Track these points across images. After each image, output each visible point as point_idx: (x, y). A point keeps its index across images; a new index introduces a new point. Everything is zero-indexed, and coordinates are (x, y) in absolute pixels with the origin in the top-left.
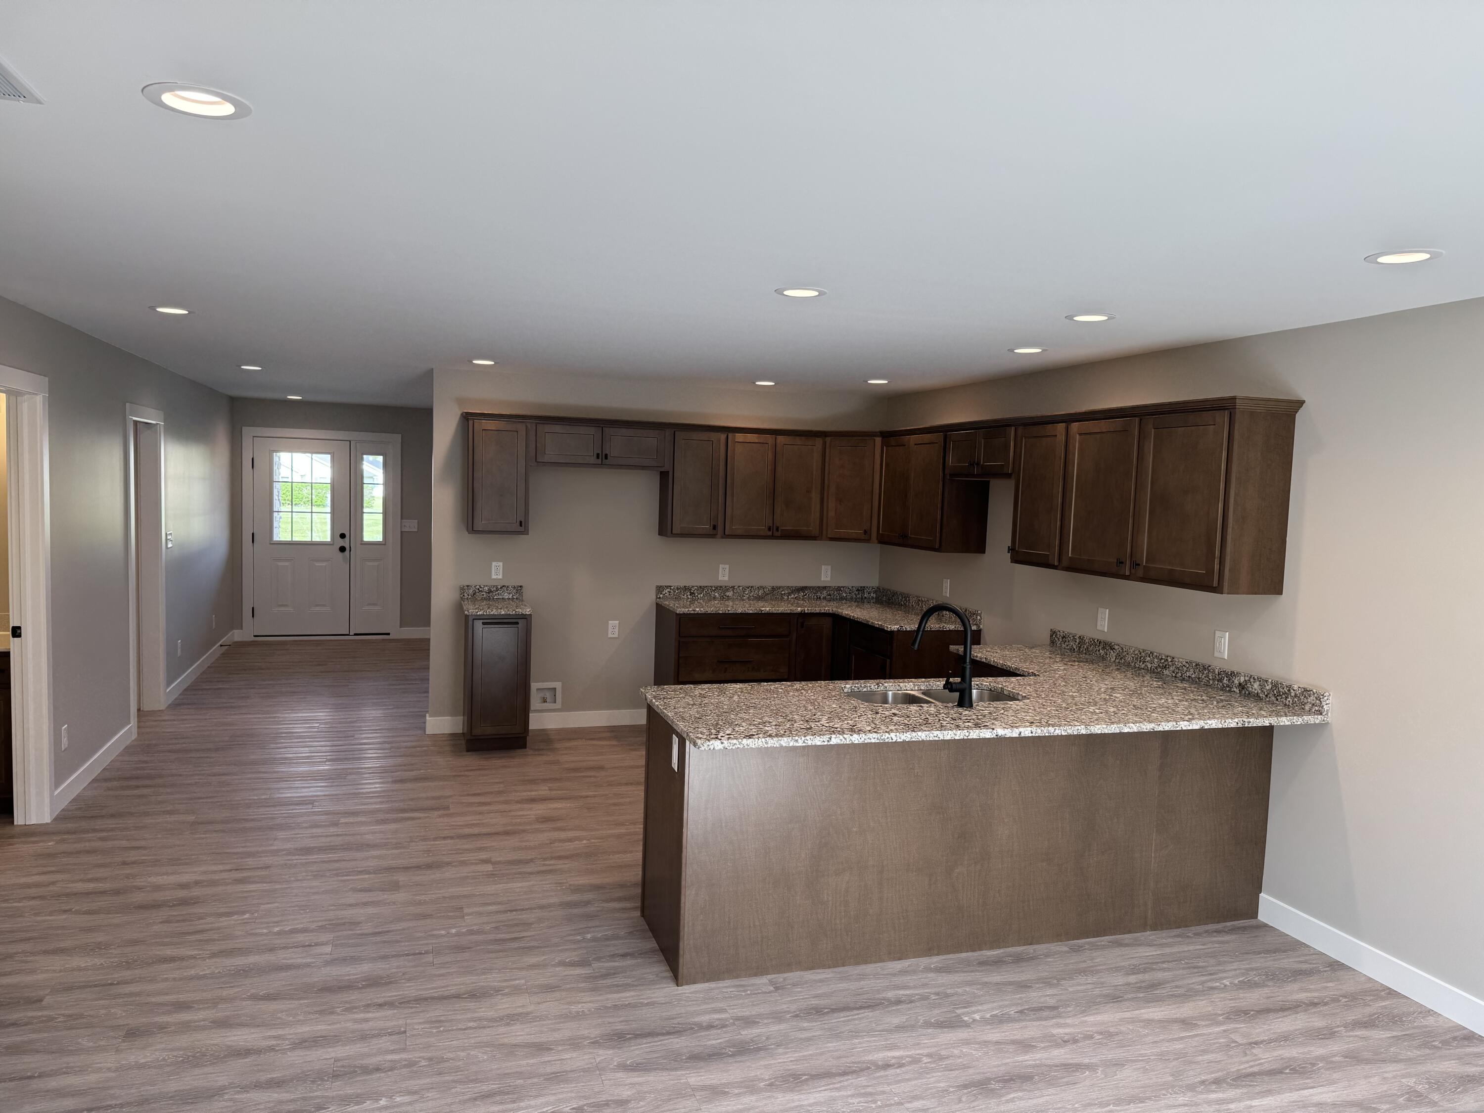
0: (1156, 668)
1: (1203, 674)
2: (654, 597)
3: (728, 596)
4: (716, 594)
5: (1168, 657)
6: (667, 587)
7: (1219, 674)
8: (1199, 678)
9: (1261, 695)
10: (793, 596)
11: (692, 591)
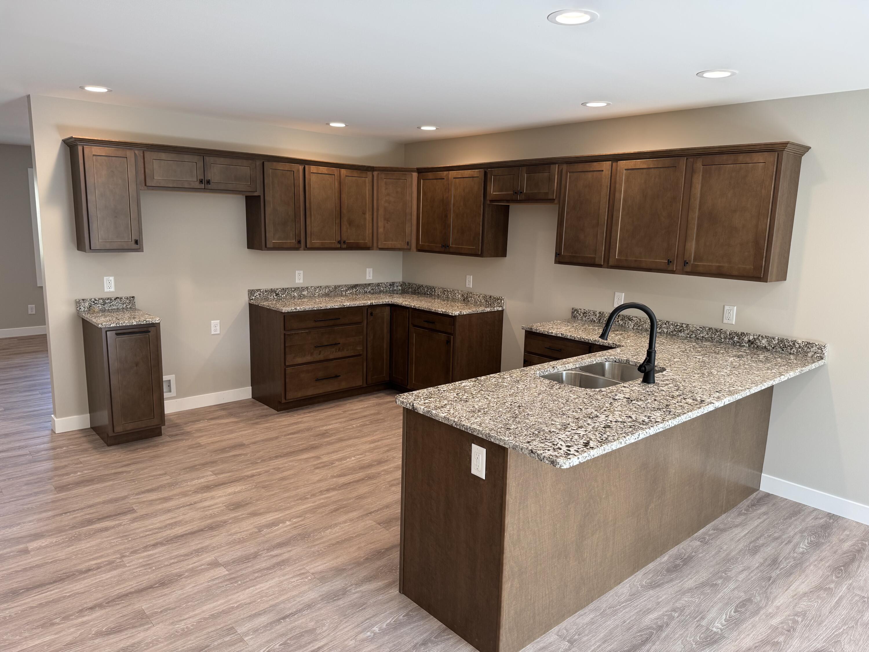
0: (672, 332)
1: (716, 335)
2: (247, 299)
3: (304, 295)
4: (295, 294)
5: (683, 324)
6: (258, 290)
7: (730, 335)
8: (711, 338)
9: (768, 348)
10: (349, 292)
11: (277, 293)
